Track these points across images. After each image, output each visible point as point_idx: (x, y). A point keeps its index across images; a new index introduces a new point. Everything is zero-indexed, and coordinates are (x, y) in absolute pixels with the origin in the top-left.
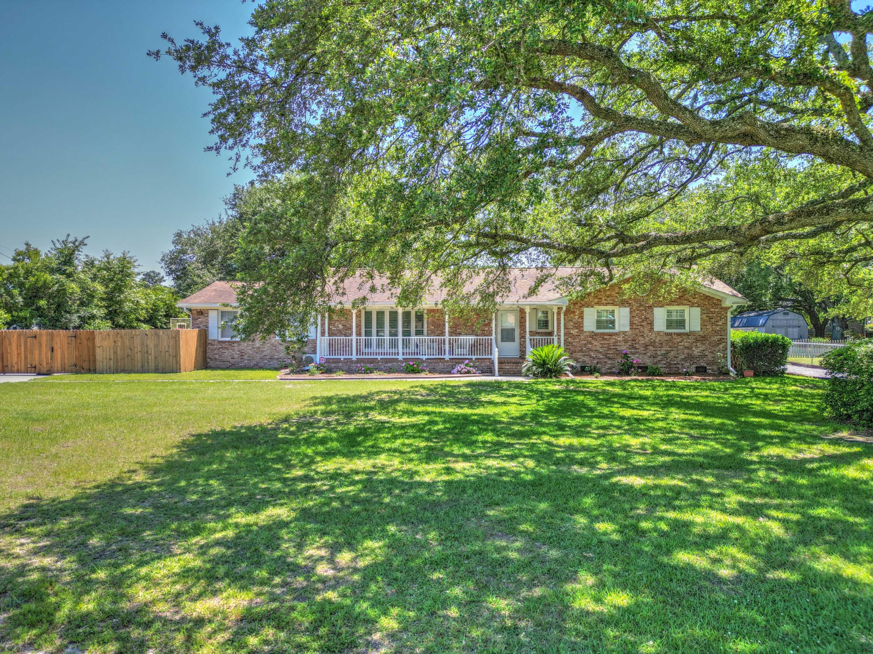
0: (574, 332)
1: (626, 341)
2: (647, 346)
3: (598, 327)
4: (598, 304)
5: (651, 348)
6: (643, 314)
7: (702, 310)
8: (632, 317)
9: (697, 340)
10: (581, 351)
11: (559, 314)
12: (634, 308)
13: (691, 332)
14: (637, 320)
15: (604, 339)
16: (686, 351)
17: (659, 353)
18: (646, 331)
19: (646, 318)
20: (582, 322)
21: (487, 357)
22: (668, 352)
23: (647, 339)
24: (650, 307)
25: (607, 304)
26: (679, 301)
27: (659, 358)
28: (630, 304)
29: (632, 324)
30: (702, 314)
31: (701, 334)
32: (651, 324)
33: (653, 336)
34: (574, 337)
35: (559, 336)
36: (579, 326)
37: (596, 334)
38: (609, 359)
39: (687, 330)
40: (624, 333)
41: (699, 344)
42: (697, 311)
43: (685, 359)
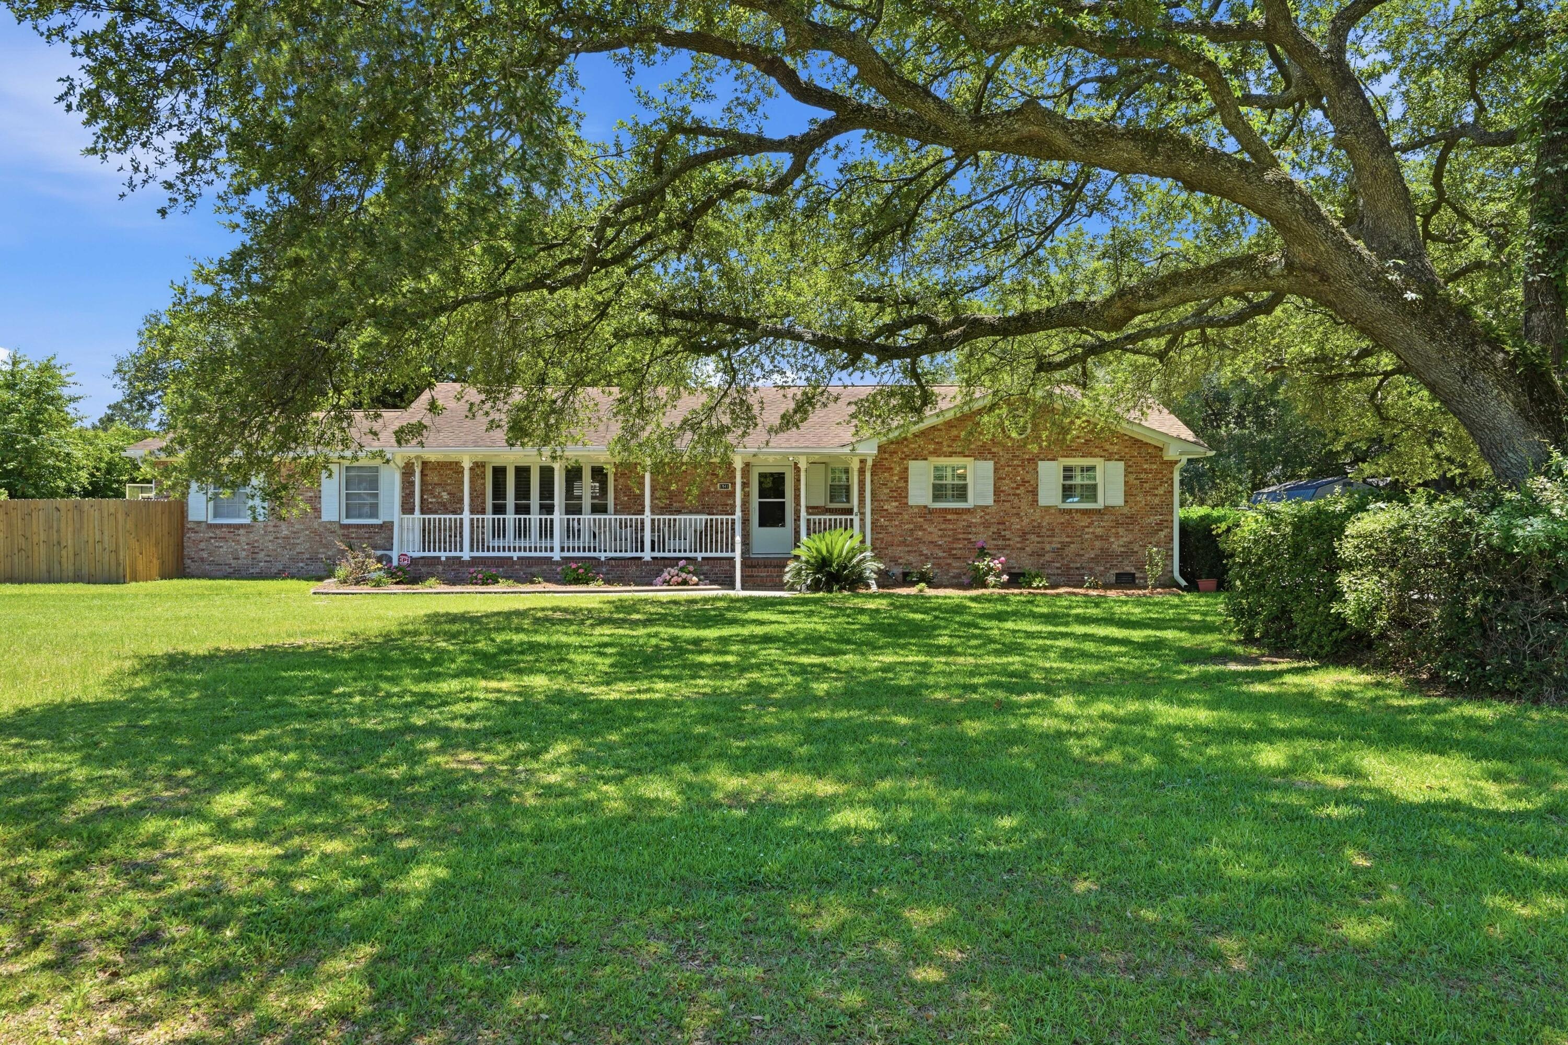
0: (891, 506)
1: (986, 525)
2: (1025, 534)
3: (936, 498)
4: (937, 453)
5: (1033, 538)
6: (1018, 474)
7: (1127, 467)
8: (998, 479)
9: (1118, 524)
10: (904, 543)
11: (862, 471)
12: (1003, 462)
13: (1106, 508)
14: (1007, 485)
15: (946, 521)
16: (1098, 544)
17: (1048, 547)
18: (1024, 505)
19: (1024, 481)
20: (906, 488)
21: (724, 555)
22: (1064, 545)
23: (1026, 521)
24: (1033, 460)
25: (951, 455)
26: (1085, 449)
27: (1048, 557)
28: (994, 455)
29: (997, 492)
30: (1127, 473)
31: (1126, 510)
32: (1034, 492)
33: (1037, 515)
34: (890, 516)
35: (863, 514)
36: (901, 494)
37: (932, 512)
38: (956, 558)
39: (1100, 505)
40: (984, 508)
41: (1121, 531)
42: (1118, 467)
43: (1095, 560)
